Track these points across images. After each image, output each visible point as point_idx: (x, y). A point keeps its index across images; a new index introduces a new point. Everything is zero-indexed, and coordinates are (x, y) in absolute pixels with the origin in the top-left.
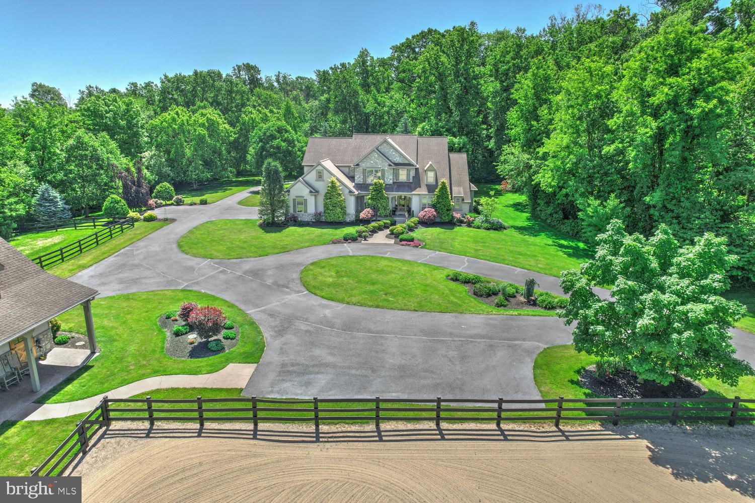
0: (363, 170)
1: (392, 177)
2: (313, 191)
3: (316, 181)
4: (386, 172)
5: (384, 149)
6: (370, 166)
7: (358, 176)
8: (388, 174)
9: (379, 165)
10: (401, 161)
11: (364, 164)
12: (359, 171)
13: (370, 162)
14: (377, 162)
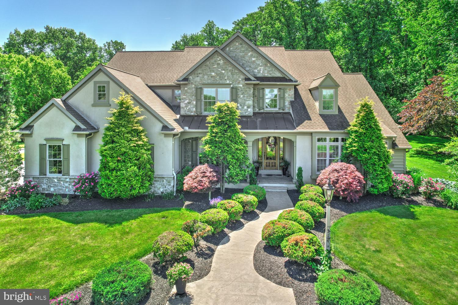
0: (197, 89)
1: (250, 102)
2: (83, 127)
3: (94, 105)
4: (240, 93)
5: (235, 51)
6: (209, 81)
7: (186, 102)
8: (244, 97)
9: (225, 80)
10: (268, 73)
11: (199, 78)
12: (189, 91)
13: (209, 73)
14: (223, 74)
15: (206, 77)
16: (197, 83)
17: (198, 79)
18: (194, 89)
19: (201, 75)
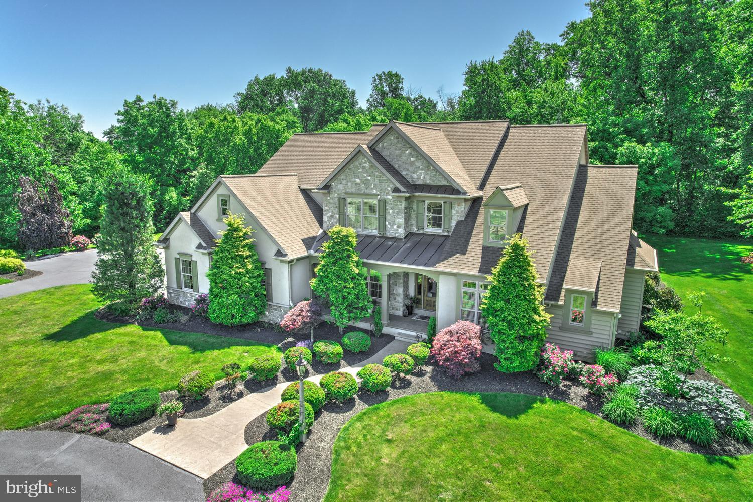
0: (340, 199)
1: (401, 221)
2: (205, 245)
3: (216, 218)
4: (388, 208)
5: (388, 148)
6: (354, 190)
7: (329, 215)
8: (393, 212)
9: (372, 189)
10: (430, 179)
11: (342, 185)
12: (332, 201)
13: (353, 180)
14: (369, 181)
15: (349, 184)
16: (340, 192)
17: (340, 187)
18: (337, 199)
19: (344, 182)
